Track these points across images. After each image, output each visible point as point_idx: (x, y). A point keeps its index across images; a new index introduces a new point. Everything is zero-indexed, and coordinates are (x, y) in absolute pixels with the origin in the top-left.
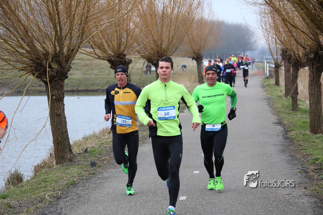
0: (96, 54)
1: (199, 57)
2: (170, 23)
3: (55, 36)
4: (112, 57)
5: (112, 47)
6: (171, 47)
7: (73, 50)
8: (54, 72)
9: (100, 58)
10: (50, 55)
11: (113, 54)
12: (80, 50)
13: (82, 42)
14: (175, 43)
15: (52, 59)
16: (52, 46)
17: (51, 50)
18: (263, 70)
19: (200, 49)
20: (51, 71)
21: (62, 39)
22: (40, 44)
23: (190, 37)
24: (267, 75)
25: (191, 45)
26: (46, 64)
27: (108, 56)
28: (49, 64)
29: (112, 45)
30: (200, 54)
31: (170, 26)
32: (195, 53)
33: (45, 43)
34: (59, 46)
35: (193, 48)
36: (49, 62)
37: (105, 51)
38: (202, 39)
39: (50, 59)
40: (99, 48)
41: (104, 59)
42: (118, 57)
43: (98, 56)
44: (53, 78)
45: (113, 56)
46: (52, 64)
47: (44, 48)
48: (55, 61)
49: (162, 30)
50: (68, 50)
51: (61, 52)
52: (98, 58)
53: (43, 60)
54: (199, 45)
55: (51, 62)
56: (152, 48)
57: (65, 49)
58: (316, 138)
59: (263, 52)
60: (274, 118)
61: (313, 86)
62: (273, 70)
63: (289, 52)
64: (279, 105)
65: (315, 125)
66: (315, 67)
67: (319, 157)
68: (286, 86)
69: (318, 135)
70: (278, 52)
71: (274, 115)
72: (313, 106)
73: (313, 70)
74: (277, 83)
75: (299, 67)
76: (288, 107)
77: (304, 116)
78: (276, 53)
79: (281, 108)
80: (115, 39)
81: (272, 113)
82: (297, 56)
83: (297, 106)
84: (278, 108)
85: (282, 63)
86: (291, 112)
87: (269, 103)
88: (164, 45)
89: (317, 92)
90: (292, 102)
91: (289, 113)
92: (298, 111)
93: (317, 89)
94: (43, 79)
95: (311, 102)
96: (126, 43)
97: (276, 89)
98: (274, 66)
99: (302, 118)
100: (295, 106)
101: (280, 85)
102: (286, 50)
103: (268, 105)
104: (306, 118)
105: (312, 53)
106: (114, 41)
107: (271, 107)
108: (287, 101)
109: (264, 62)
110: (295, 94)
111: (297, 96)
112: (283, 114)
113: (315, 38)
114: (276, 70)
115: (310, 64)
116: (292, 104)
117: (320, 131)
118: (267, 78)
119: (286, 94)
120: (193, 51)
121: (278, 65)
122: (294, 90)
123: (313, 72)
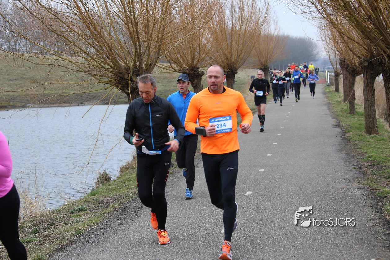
0: (172, 68)
1: (267, 68)
2: (239, 38)
3: (135, 53)
4: (186, 70)
5: (186, 61)
6: (240, 59)
7: (151, 65)
8: (134, 84)
9: (176, 71)
10: (131, 69)
11: (188, 67)
12: (157, 64)
13: (159, 57)
14: (243, 56)
15: (133, 73)
16: (132, 61)
17: (131, 65)
18: (324, 78)
19: (267, 60)
20: (132, 83)
21: (141, 55)
22: (123, 60)
23: (258, 50)
24: (328, 83)
25: (259, 57)
26: (128, 78)
27: (183, 69)
28: (130, 78)
29: (187, 59)
30: (267, 65)
31: (239, 41)
32: (262, 65)
33: (126, 59)
34: (139, 61)
35: (261, 61)
36: (130, 76)
37: (180, 65)
38: (269, 52)
39: (131, 73)
40: (175, 62)
41: (179, 72)
42: (192, 70)
43: (175, 70)
44: (134, 89)
45: (188, 69)
46: (132, 77)
47: (125, 63)
48: (136, 75)
49: (232, 45)
50: (147, 65)
51: (141, 67)
52: (174, 72)
53: (125, 74)
54: (266, 58)
55: (132, 76)
56: (222, 61)
57: (144, 65)
58: (370, 138)
59: (325, 62)
60: (333, 121)
61: (368, 91)
62: (333, 78)
63: (346, 62)
64: (338, 110)
65: (369, 127)
66: (369, 74)
67: (372, 154)
68: (344, 92)
69: (372, 136)
70: (337, 62)
71: (333, 118)
72: (368, 110)
73: (367, 77)
74: (337, 90)
75: (356, 75)
76: (346, 111)
77: (361, 119)
78: (335, 63)
79: (339, 112)
80: (189, 54)
81: (331, 117)
82: (353, 65)
83: (354, 110)
84: (337, 112)
85: (341, 71)
86: (349, 115)
87: (329, 108)
88: (234, 57)
89: (371, 96)
90: (350, 106)
91: (347, 116)
92: (355, 114)
93: (371, 94)
94: (125, 91)
95: (366, 105)
96: (199, 57)
97: (336, 95)
98: (334, 74)
99: (359, 121)
100: (352, 110)
101: (340, 92)
102: (344, 59)
103: (329, 110)
104: (362, 120)
105: (366, 62)
106: (188, 55)
107: (330, 111)
108: (346, 106)
109: (326, 71)
110: (352, 100)
111: (354, 101)
112: (341, 117)
113: (368, 48)
114: (335, 78)
115: (365, 72)
116: (350, 108)
117: (374, 131)
118: (328, 85)
119: (345, 100)
120: (260, 63)
121: (338, 73)
122: (351, 96)
123: (367, 79)
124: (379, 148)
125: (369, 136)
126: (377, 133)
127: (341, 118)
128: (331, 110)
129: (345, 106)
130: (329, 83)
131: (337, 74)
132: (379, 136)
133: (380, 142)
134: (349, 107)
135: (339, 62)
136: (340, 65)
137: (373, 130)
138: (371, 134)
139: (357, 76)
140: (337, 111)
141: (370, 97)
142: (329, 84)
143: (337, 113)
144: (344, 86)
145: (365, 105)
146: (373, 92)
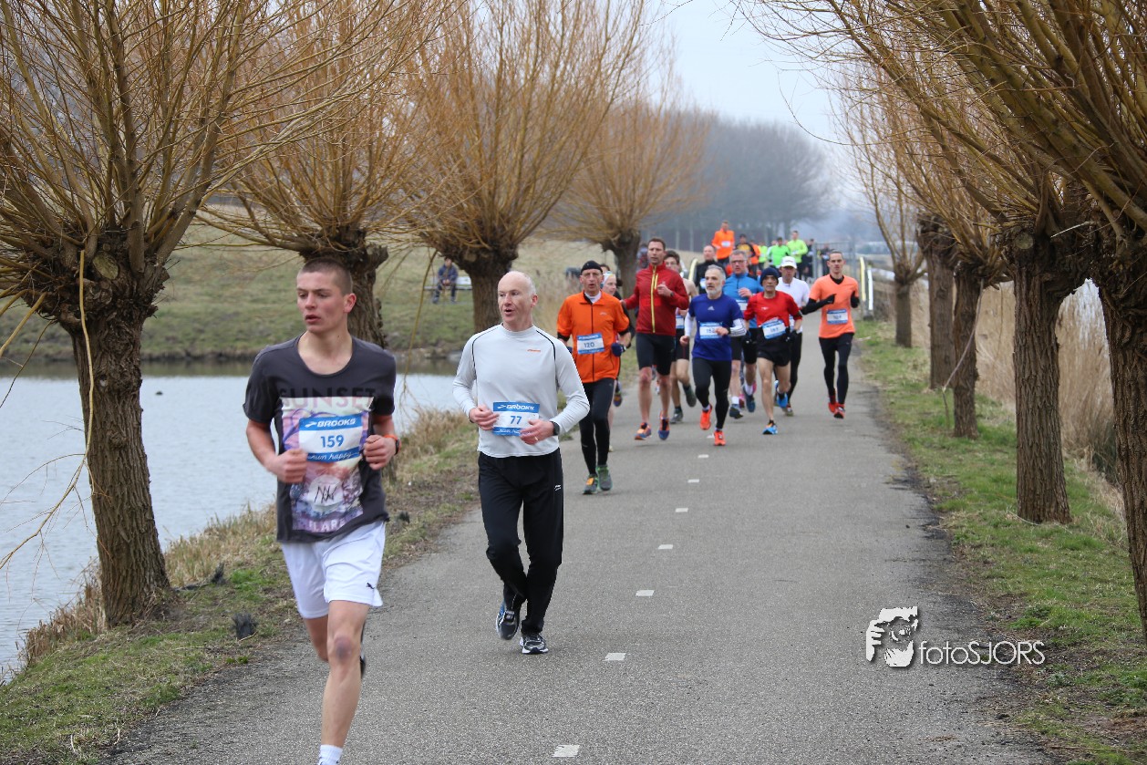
0: (257, 227)
1: (629, 242)
2: (526, 118)
3: (110, 163)
4: (314, 239)
5: (316, 204)
6: (527, 204)
7: (173, 214)
8: (103, 291)
9: (271, 241)
10: (91, 228)
11: (320, 228)
12: (199, 212)
13: (208, 185)
14: (542, 192)
15: (99, 246)
16: (98, 199)
17: (93, 212)
19: (631, 211)
20: (94, 287)
21: (134, 175)
22: (56, 191)
23: (596, 168)
24: (867, 309)
25: (599, 197)
26: (77, 265)
27: (300, 236)
28: (85, 263)
29: (318, 195)
30: (630, 230)
31: (526, 129)
32: (612, 228)
33: (71, 187)
34: (125, 197)
35: (606, 210)
36: (86, 257)
37: (291, 219)
38: (641, 176)
39: (92, 245)
40: (269, 205)
41: (285, 247)
42: (338, 239)
43: (267, 236)
44: (101, 312)
45: (319, 236)
46: (96, 261)
47: (68, 205)
48: (109, 252)
49: (497, 143)
50: (159, 213)
51: (132, 220)
52: (263, 243)
53: (64, 249)
54: (626, 200)
55: (95, 255)
56: (460, 208)
57: (147, 210)
58: (1038, 535)
59: (853, 226)
60: (891, 464)
61: (1031, 351)
62: (889, 289)
63: (944, 229)
64: (911, 417)
65: (1034, 491)
66: (1036, 282)
67: (1048, 603)
68: (933, 348)
69: (1047, 527)
70: (907, 228)
71: (891, 450)
72: (1029, 423)
73: (1031, 293)
74: (904, 338)
75: (982, 283)
76: (940, 423)
77: (998, 456)
78: (899, 230)
79: (915, 426)
80: (327, 174)
81: (885, 445)
82: (972, 241)
83: (973, 420)
84: (907, 426)
85: (919, 265)
86: (951, 441)
87: (876, 411)
88: (504, 196)
89: (1045, 371)
90: (957, 406)
91: (945, 444)
92: (975, 438)
93: (1042, 363)
94: (63, 317)
95: (1024, 408)
96: (368, 189)
97: (902, 358)
98: (891, 275)
99: (992, 464)
100: (965, 421)
101: (913, 345)
102: (935, 220)
103: (873, 417)
104: (1004, 463)
105: (1026, 235)
106: (323, 181)
107: (879, 423)
108: (941, 403)
109: (859, 261)
110: (965, 380)
111: (973, 387)
112: (923, 450)
113: (1037, 182)
114: (898, 290)
115: (1020, 273)
116: (956, 413)
117: (1052, 510)
118: (868, 318)
119: (936, 378)
120: (604, 219)
121: (908, 272)
122: (963, 365)
123: (1028, 300)
124: (1075, 578)
125: (1033, 529)
126: (1065, 517)
127: (923, 453)
128: (883, 418)
129: (937, 403)
130: (871, 307)
131: (903, 275)
132: (1071, 527)
133: (1075, 552)
134: (952, 408)
135: (914, 227)
136: (918, 239)
137: (1050, 507)
138: (1039, 521)
139: (985, 286)
140: (907, 422)
141: (1040, 374)
142: (872, 313)
143: (904, 431)
144: (931, 326)
145: (1019, 406)
146: (1052, 353)
